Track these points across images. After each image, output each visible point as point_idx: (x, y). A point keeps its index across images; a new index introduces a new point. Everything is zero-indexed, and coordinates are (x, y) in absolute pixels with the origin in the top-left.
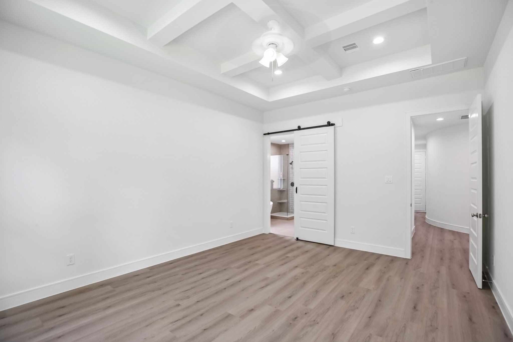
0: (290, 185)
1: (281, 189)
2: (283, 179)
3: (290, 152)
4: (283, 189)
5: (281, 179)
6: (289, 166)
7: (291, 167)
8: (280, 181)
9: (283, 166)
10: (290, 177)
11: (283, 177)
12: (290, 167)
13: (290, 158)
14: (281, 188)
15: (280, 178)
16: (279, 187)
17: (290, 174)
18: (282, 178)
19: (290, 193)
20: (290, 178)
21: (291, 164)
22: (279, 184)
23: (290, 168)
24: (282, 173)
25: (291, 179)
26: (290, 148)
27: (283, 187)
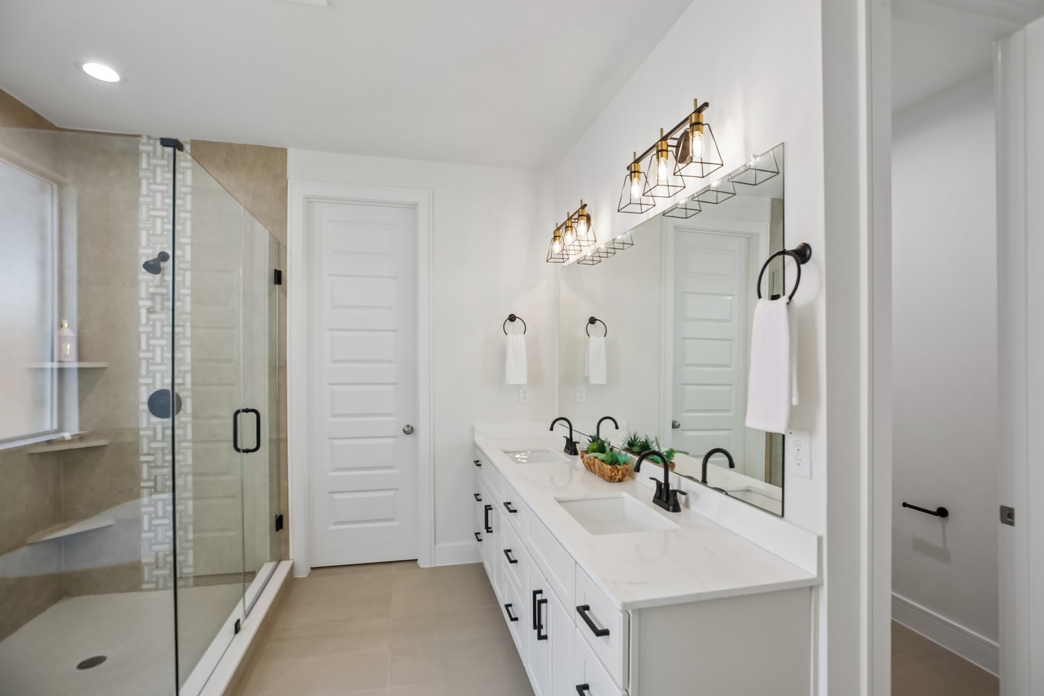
0: (145, 407)
1: (63, 441)
2: (81, 370)
3: (144, 190)
4: (81, 438)
5: (61, 371)
6: (135, 283)
7: (151, 290)
8: (50, 385)
9: (81, 281)
10: (142, 355)
11: (80, 358)
12: (143, 286)
13: (144, 235)
14: (67, 435)
15: (49, 365)
16: (49, 423)
17: (143, 338)
18: (72, 364)
19: (143, 458)
20: (144, 363)
21: (153, 267)
22: (40, 403)
23: (143, 294)
24: (75, 327)
25: (152, 368)
26: (144, 165)
27: (81, 428)
